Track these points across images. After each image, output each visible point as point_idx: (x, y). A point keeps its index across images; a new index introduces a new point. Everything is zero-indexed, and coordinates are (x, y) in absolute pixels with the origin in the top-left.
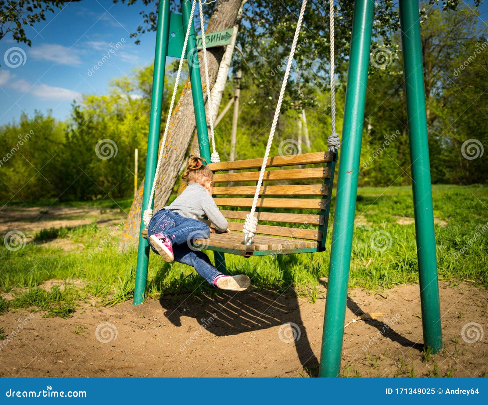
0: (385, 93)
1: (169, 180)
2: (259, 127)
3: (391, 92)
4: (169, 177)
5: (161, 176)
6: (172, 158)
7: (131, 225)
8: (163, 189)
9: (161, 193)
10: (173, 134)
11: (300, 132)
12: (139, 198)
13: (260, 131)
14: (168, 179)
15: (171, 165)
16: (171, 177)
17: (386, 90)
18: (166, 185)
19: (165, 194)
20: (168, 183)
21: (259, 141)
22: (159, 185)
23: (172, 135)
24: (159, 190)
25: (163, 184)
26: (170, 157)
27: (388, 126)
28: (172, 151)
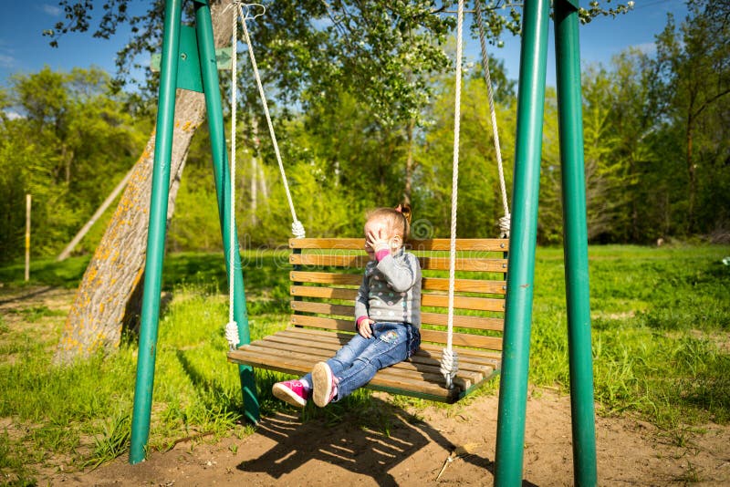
0: (359, 132)
1: (135, 257)
2: (198, 168)
3: (365, 131)
4: (134, 253)
5: (123, 252)
6: (139, 225)
7: (76, 326)
8: (126, 270)
9: (124, 277)
10: (140, 190)
11: (255, 175)
12: (88, 284)
13: (199, 172)
14: (132, 257)
15: (138, 235)
16: (138, 252)
17: (360, 129)
18: (131, 265)
19: (129, 277)
20: (134, 261)
21: (200, 186)
22: (120, 265)
23: (139, 192)
24: (120, 272)
25: (126, 262)
26: (137, 224)
27: (363, 173)
28: (140, 215)
